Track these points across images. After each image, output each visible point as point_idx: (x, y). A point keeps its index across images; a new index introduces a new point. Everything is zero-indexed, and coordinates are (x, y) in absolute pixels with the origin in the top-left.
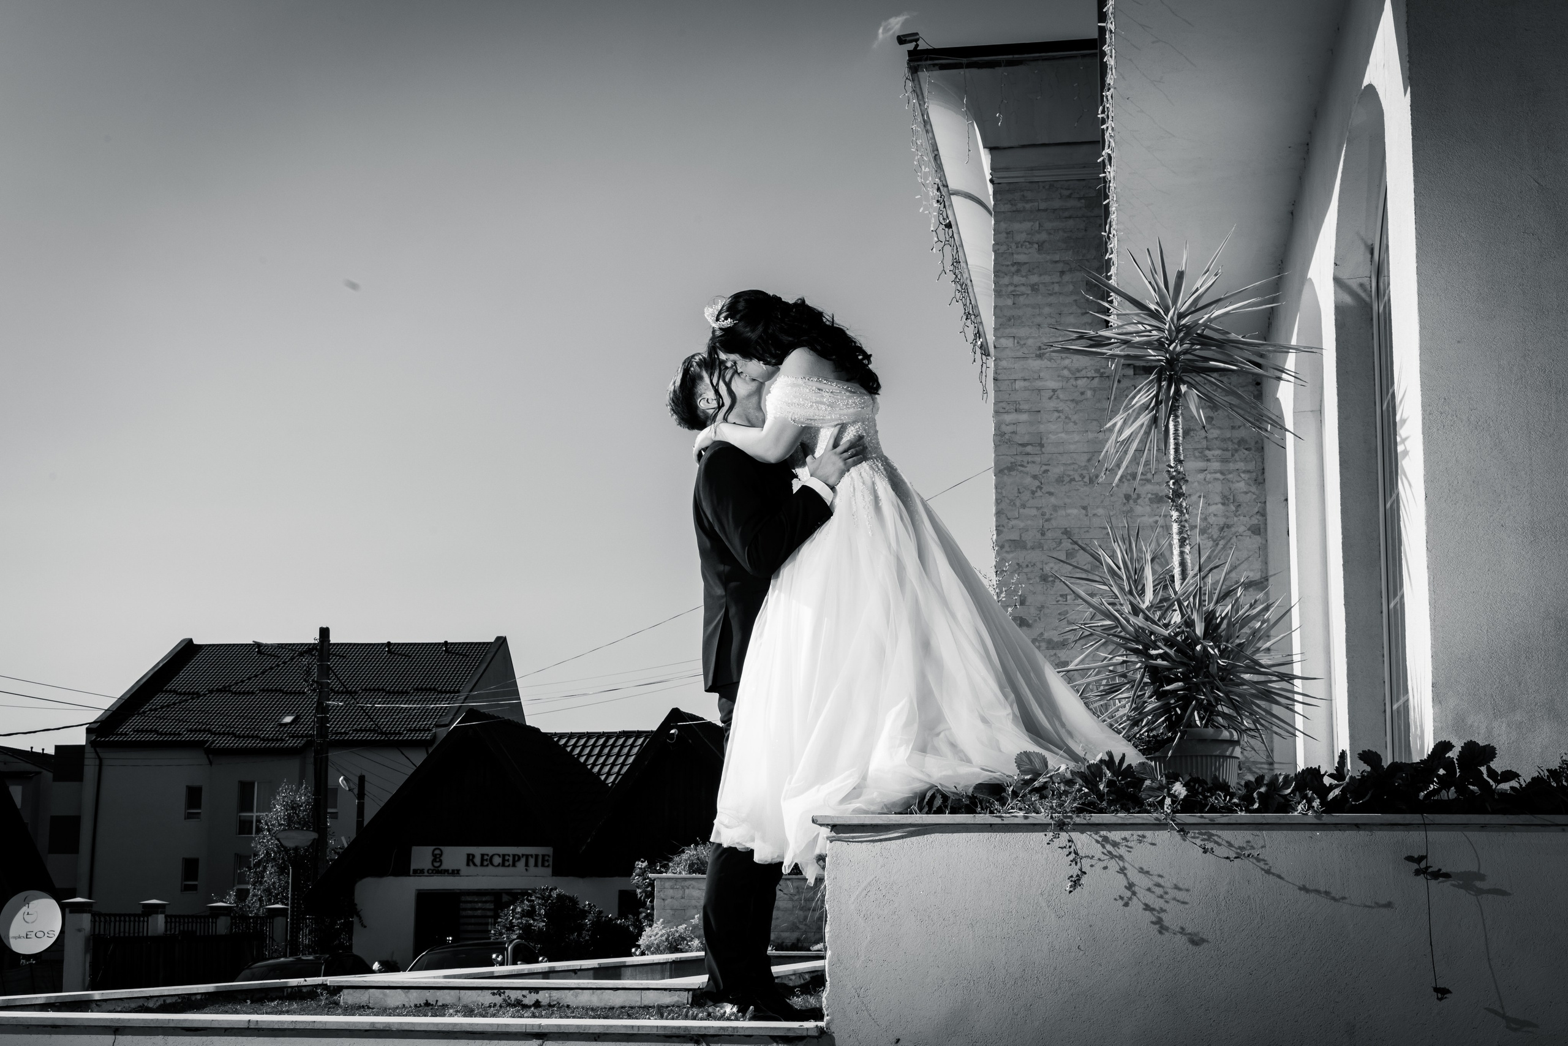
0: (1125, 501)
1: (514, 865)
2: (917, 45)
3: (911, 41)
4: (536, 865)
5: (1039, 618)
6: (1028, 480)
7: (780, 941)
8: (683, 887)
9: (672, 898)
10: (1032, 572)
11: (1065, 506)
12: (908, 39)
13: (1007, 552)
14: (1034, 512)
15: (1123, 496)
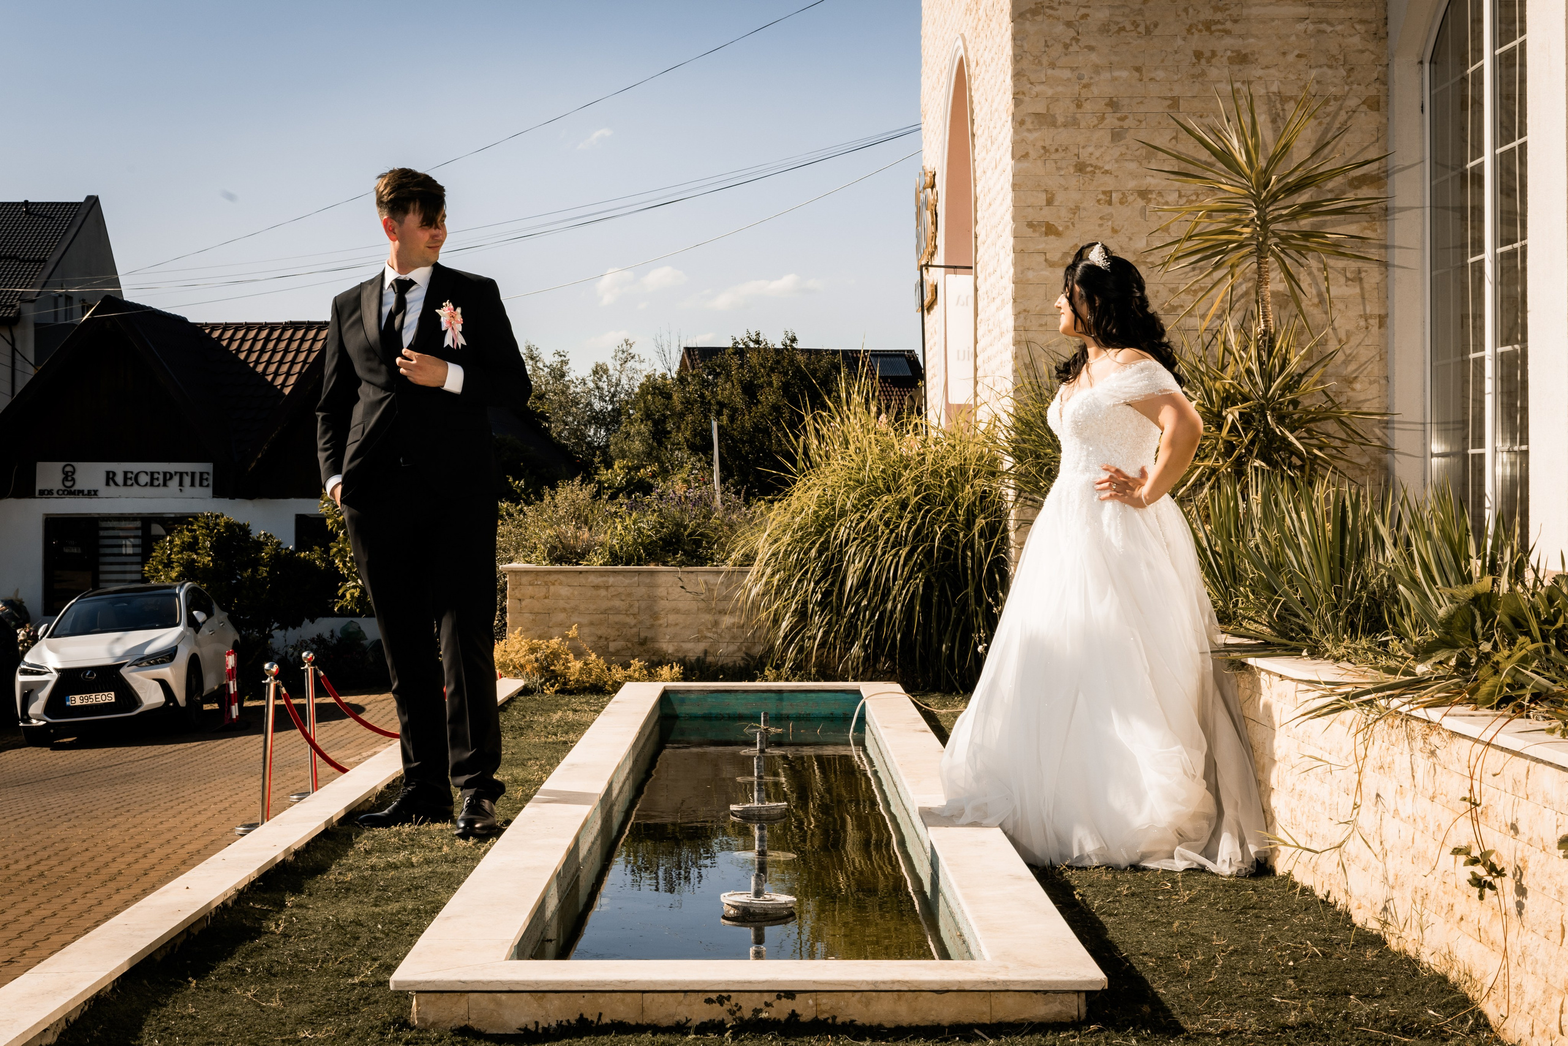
0: (1194, 60)
1: (165, 485)
4: (193, 484)
5: (1073, 224)
6: (1060, 28)
7: (681, 655)
8: (546, 584)
10: (1063, 158)
11: (1111, 66)
13: (1029, 130)
14: (1067, 74)
15: (1191, 53)
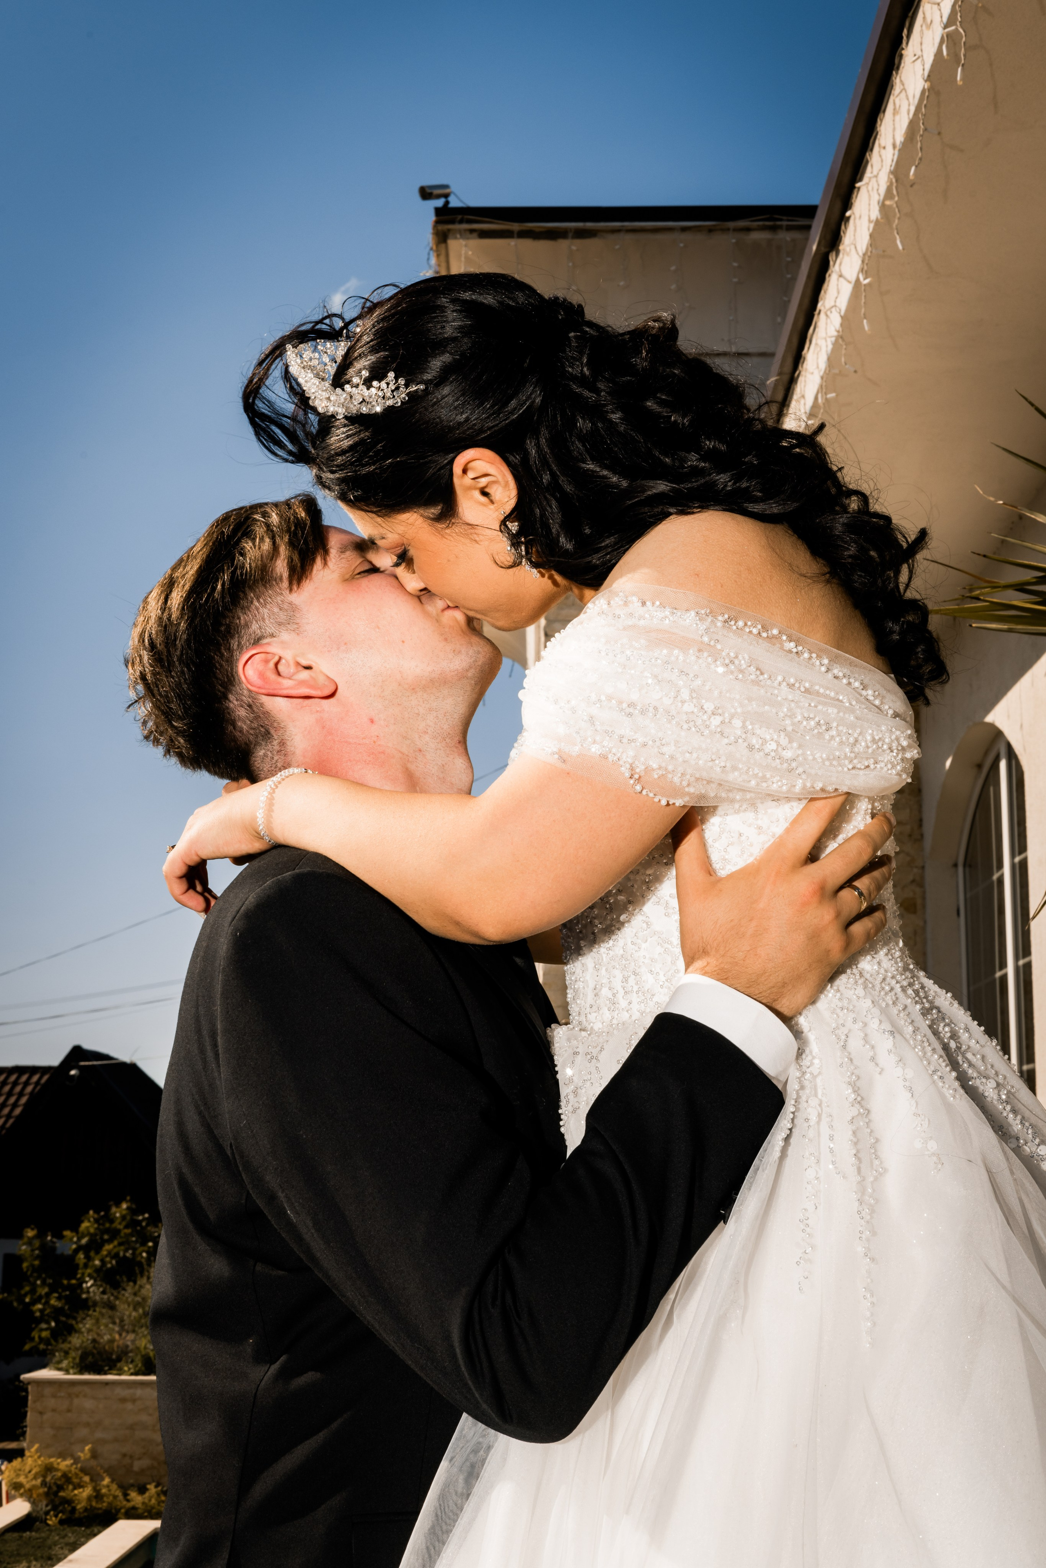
2: (447, 203)
3: (438, 197)
8: (70, 1395)
9: (54, 1410)
12: (436, 192)
